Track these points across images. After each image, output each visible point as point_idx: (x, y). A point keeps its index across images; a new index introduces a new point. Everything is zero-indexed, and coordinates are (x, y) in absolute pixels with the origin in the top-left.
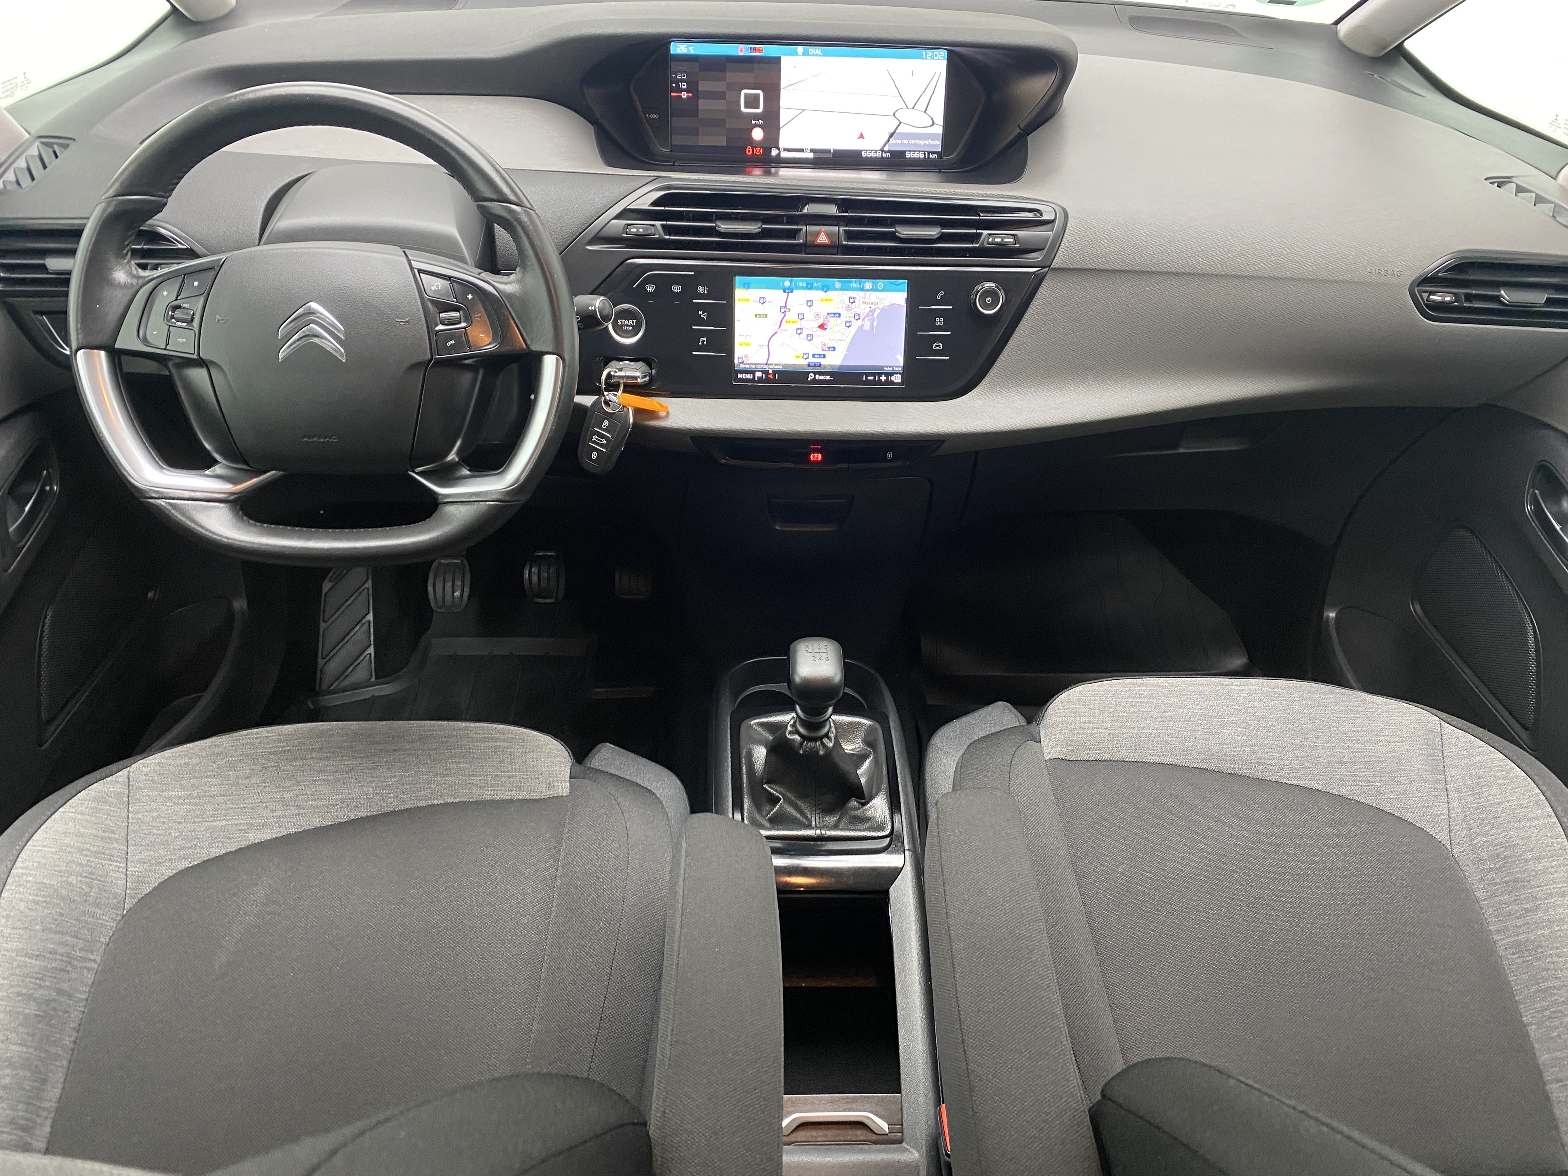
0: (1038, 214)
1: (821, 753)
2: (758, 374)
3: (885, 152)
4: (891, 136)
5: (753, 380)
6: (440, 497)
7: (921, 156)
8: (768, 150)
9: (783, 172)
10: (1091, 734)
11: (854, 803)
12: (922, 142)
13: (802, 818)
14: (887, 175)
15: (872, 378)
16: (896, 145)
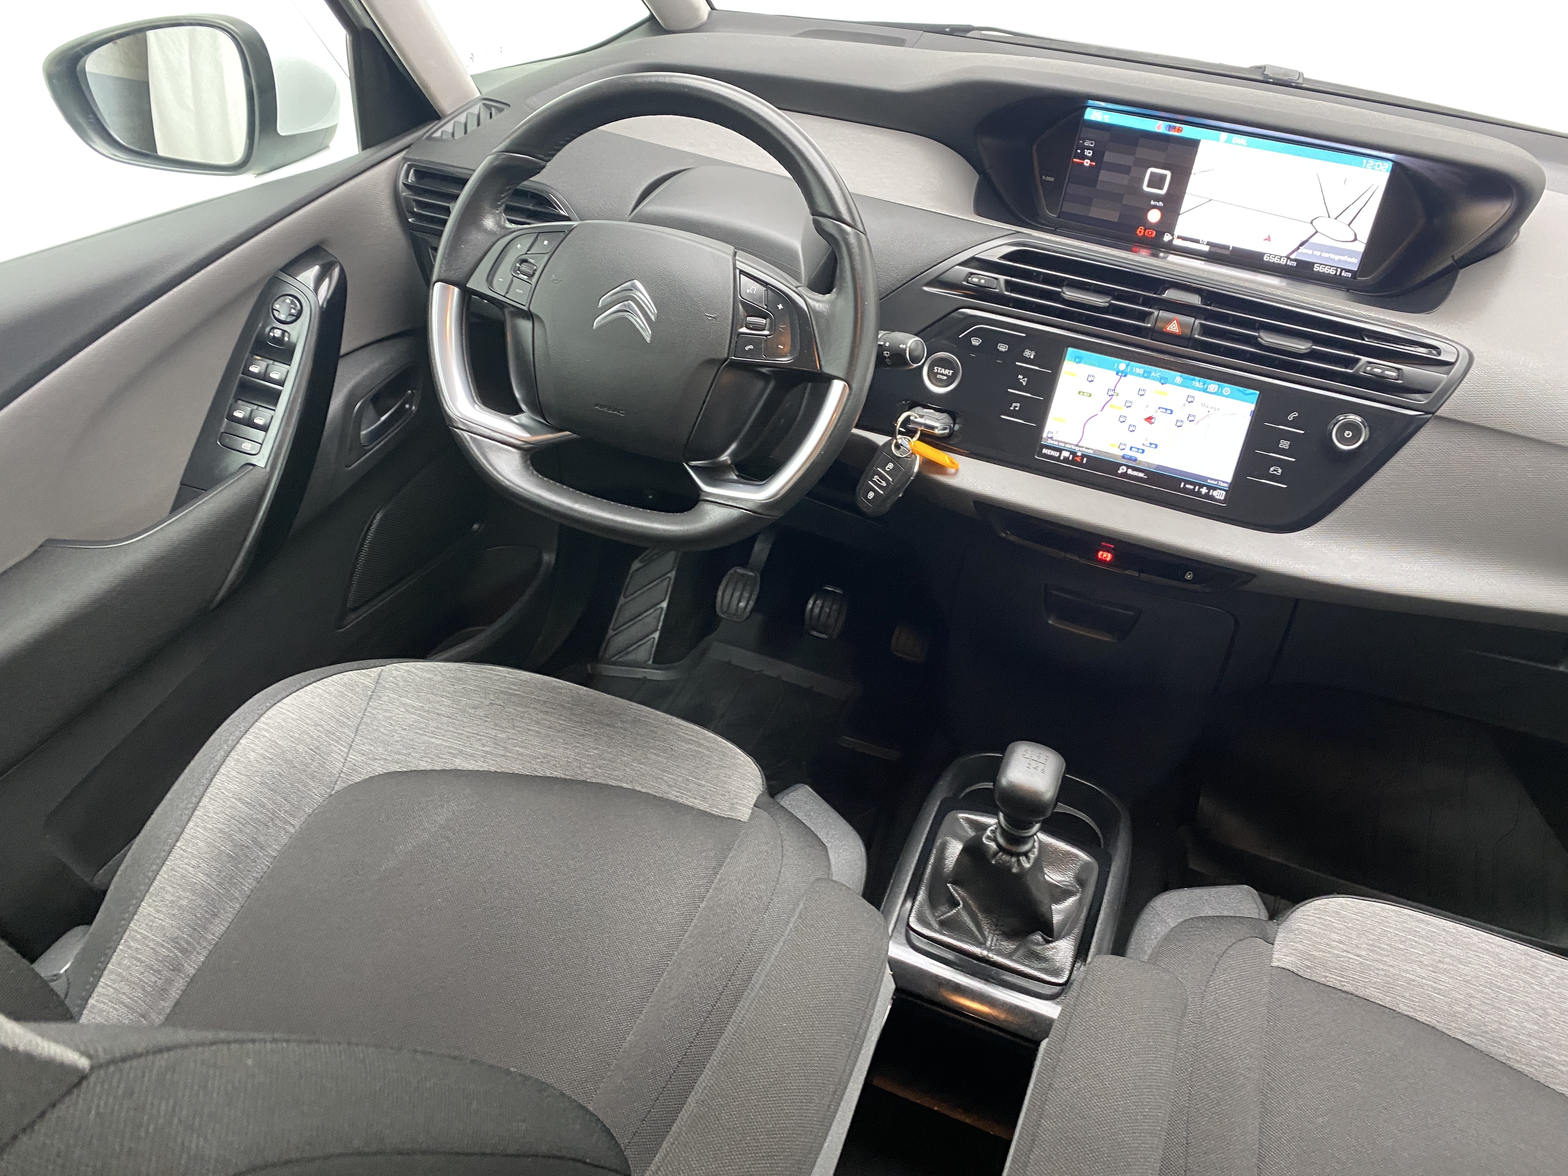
0: (1434, 352)
1: (1014, 870)
2: (1065, 454)
3: (1292, 260)
4: (1302, 245)
5: (1058, 459)
6: (703, 493)
7: (1332, 272)
8: (1161, 234)
9: (1172, 258)
10: (1338, 956)
11: (1038, 937)
12: (1337, 258)
13: (977, 933)
14: (1287, 284)
15: (1192, 487)
16: (1304, 254)
